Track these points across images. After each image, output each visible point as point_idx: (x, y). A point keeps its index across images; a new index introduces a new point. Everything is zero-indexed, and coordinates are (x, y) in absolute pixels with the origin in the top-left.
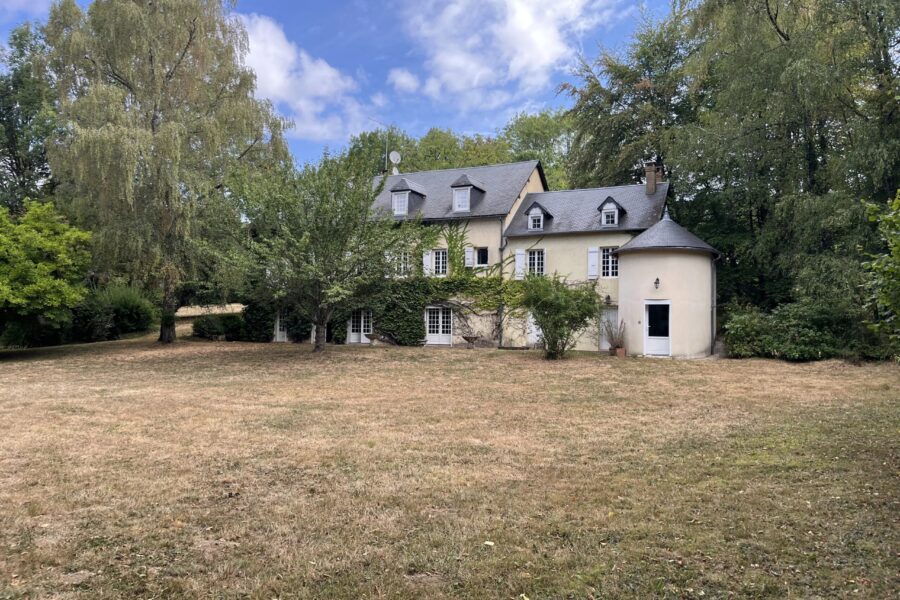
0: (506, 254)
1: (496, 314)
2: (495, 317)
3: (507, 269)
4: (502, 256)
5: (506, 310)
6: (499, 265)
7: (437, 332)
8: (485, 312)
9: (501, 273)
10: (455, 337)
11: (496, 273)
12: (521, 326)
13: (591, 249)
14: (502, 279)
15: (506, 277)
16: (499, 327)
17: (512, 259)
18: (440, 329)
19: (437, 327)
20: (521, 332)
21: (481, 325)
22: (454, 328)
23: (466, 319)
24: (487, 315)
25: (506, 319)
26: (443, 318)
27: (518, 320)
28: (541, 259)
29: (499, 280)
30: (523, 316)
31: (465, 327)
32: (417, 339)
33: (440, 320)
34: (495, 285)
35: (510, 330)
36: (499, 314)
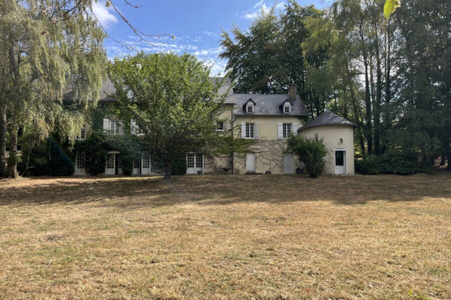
0: (235, 125)
1: (230, 156)
2: (229, 158)
3: (236, 132)
4: (232, 126)
5: (235, 154)
6: (231, 130)
7: (193, 167)
8: (223, 155)
9: (232, 135)
10: (206, 169)
11: (230, 134)
12: (243, 163)
13: (279, 124)
14: (233, 137)
15: (235, 137)
16: (231, 163)
17: (238, 127)
18: (195, 165)
19: (193, 164)
20: (243, 166)
21: (221, 162)
22: (205, 164)
23: (213, 159)
24: (224, 157)
25: (235, 159)
26: (197, 159)
27: (242, 160)
28: (252, 128)
29: (231, 138)
30: (244, 158)
31: (212, 164)
32: (183, 171)
33: (195, 160)
34: (229, 140)
35: (237, 165)
36: (232, 156)
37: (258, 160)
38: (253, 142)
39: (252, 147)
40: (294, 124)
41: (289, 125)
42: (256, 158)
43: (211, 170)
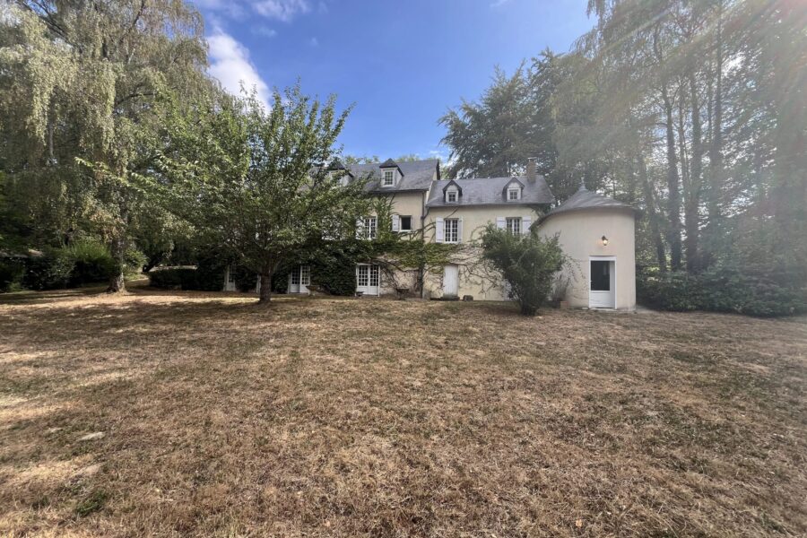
0: (427, 222)
1: (418, 270)
2: (417, 273)
3: (428, 234)
4: (423, 223)
5: (427, 267)
6: (421, 231)
7: (366, 284)
8: (407, 269)
9: (423, 237)
10: (382, 289)
11: (418, 237)
12: (439, 280)
13: (499, 219)
14: (424, 241)
15: (427, 241)
16: (420, 281)
17: (432, 226)
18: (369, 283)
19: (366, 280)
20: (439, 285)
21: (404, 279)
22: (381, 282)
23: (392, 274)
24: (409, 271)
25: (426, 274)
26: (371, 273)
27: (437, 276)
28: (455, 226)
29: (421, 242)
30: (441, 273)
31: (391, 281)
32: (349, 291)
33: (369, 275)
34: (418, 246)
35: (430, 284)
36: (421, 270)
37: (463, 276)
38: (455, 249)
39: (453, 256)
40: (524, 218)
41: (518, 220)
42: (460, 274)
43: (390, 290)
